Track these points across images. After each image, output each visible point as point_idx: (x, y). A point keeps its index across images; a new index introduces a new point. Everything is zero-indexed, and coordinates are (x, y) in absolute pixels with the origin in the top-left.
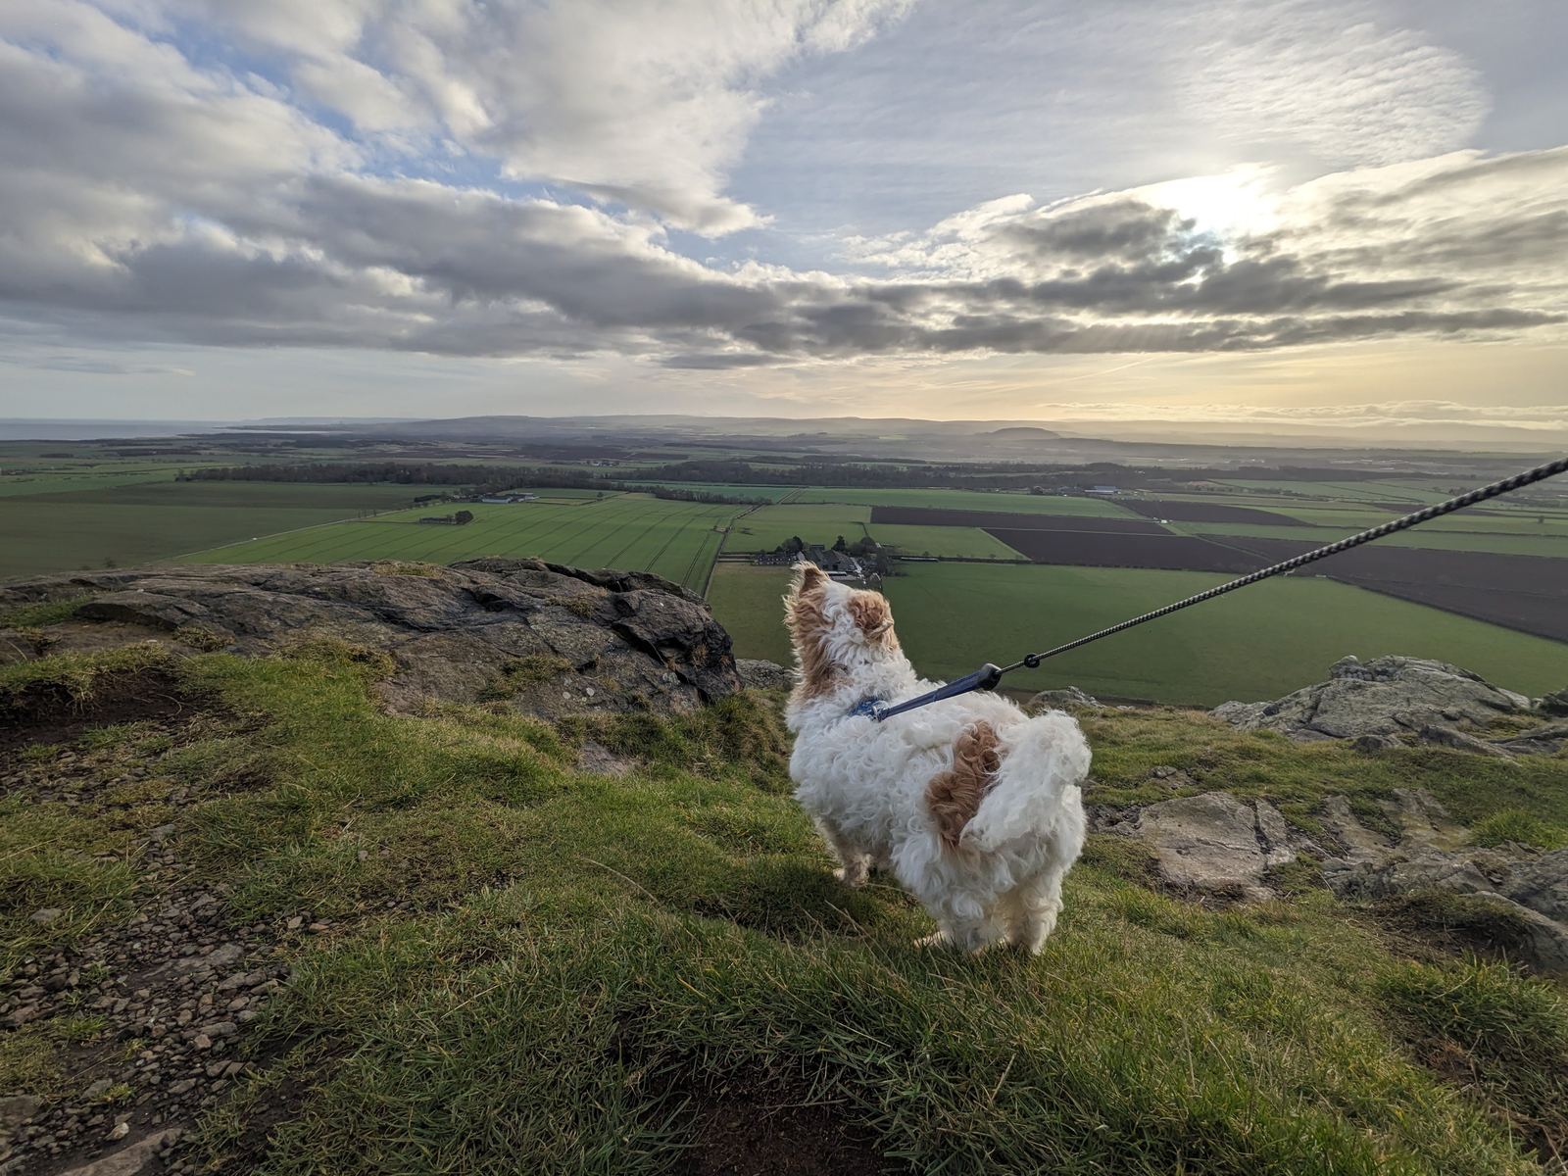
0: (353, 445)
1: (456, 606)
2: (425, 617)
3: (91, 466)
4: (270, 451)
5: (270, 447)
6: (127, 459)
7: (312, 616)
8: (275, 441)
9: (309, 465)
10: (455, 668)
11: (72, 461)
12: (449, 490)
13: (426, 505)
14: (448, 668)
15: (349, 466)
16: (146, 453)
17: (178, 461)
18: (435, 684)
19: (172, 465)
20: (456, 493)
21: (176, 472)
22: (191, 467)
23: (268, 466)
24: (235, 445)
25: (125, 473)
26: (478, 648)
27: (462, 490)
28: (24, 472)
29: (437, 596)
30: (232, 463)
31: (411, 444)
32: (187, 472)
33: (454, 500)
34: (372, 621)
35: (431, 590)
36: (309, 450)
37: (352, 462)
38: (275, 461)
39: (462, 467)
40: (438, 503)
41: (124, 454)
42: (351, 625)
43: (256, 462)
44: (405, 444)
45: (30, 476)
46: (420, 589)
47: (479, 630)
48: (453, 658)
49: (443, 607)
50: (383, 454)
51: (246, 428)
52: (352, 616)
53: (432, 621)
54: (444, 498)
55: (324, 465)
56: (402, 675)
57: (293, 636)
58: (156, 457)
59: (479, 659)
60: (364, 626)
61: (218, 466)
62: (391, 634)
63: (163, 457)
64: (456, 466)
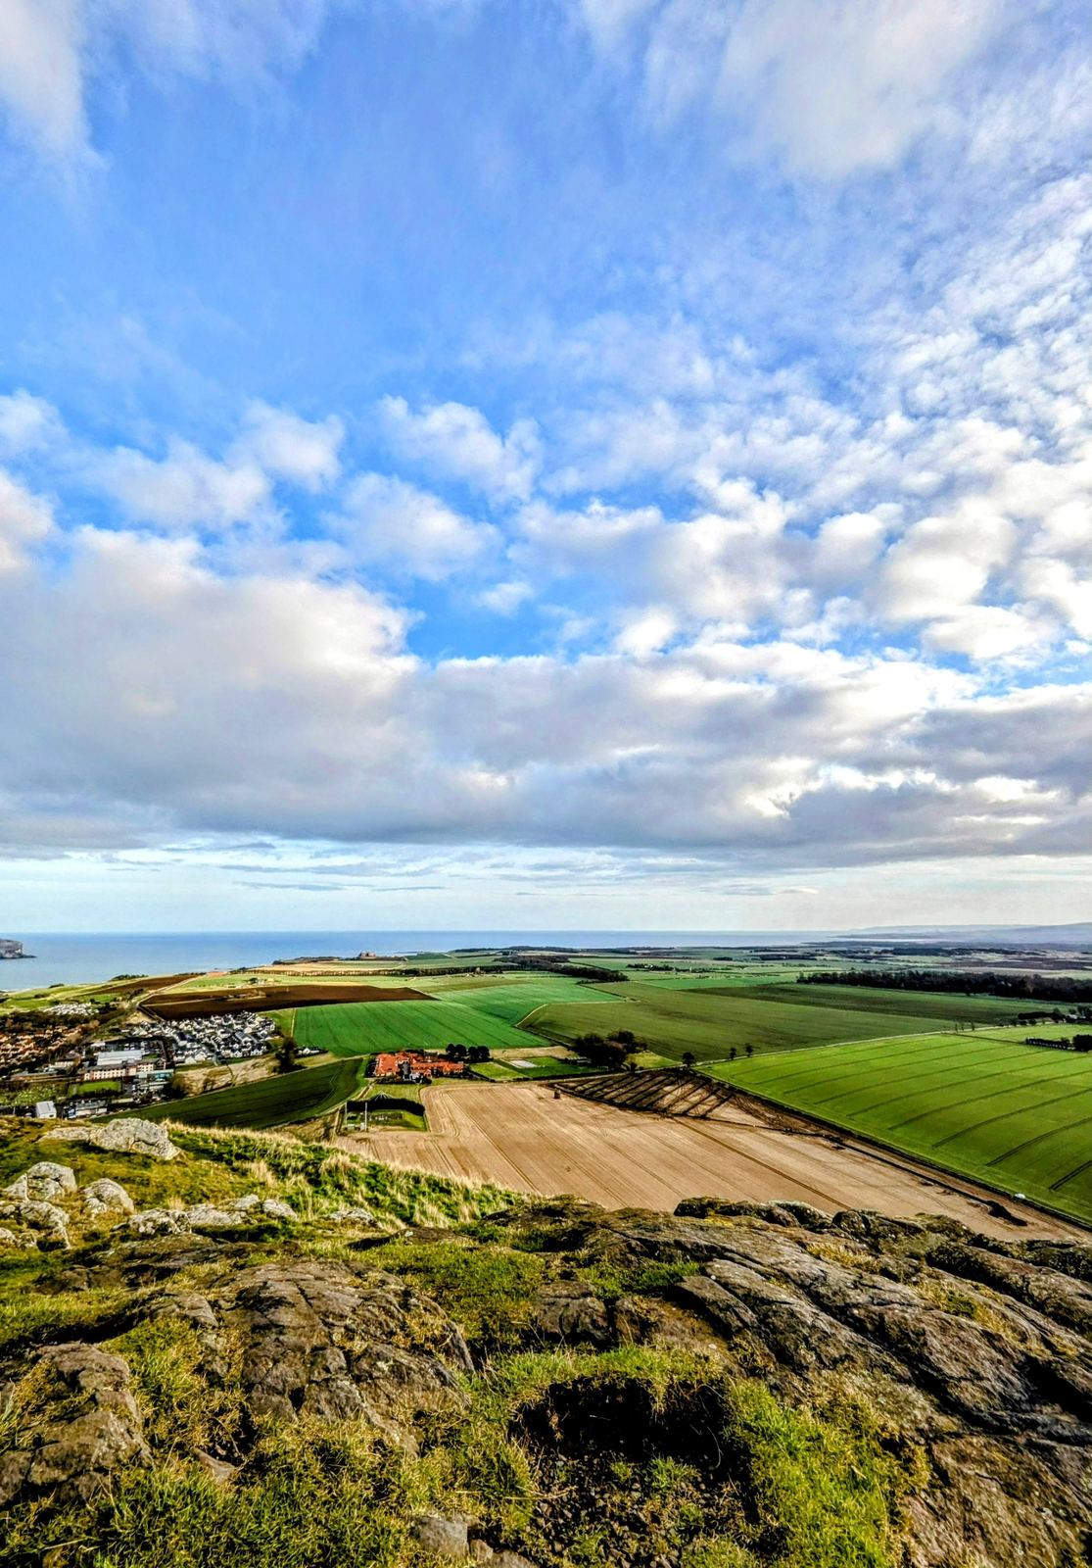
0: (950, 953)
1: (1017, 1388)
2: (974, 1396)
3: (743, 967)
4: (871, 958)
5: (872, 954)
6: (766, 963)
7: (847, 1356)
8: (875, 949)
9: (906, 971)
10: (1011, 1509)
11: (731, 963)
12: (1063, 1009)
13: (1033, 1023)
14: (1001, 1503)
15: (945, 975)
16: (779, 958)
17: (800, 965)
18: (981, 1529)
19: (793, 969)
20: (1073, 1012)
21: (798, 975)
22: (811, 969)
23: (869, 972)
24: (844, 952)
25: (763, 974)
26: (1045, 1485)
27: (1080, 1009)
28: (704, 971)
29: (992, 1362)
30: (841, 967)
31: (1014, 953)
32: (806, 975)
33: (1070, 1021)
34: (908, 1382)
35: (985, 1350)
36: (906, 957)
37: (948, 971)
38: (875, 967)
39: (1078, 981)
40: (1049, 1022)
41: (764, 958)
42: (886, 1382)
43: (860, 967)
44: (1006, 953)
45: (707, 974)
46: (969, 1344)
47: (1049, 1449)
48: (1009, 1489)
49: (999, 1386)
50: (981, 963)
51: (853, 936)
52: (886, 1368)
53: (983, 1407)
54: (1056, 1017)
55: (921, 973)
56: (938, 1494)
57: (826, 1379)
58: (785, 962)
59: (1047, 1505)
60: (899, 1387)
61: (830, 970)
62: (930, 1410)
63: (789, 962)
64: (1070, 980)
